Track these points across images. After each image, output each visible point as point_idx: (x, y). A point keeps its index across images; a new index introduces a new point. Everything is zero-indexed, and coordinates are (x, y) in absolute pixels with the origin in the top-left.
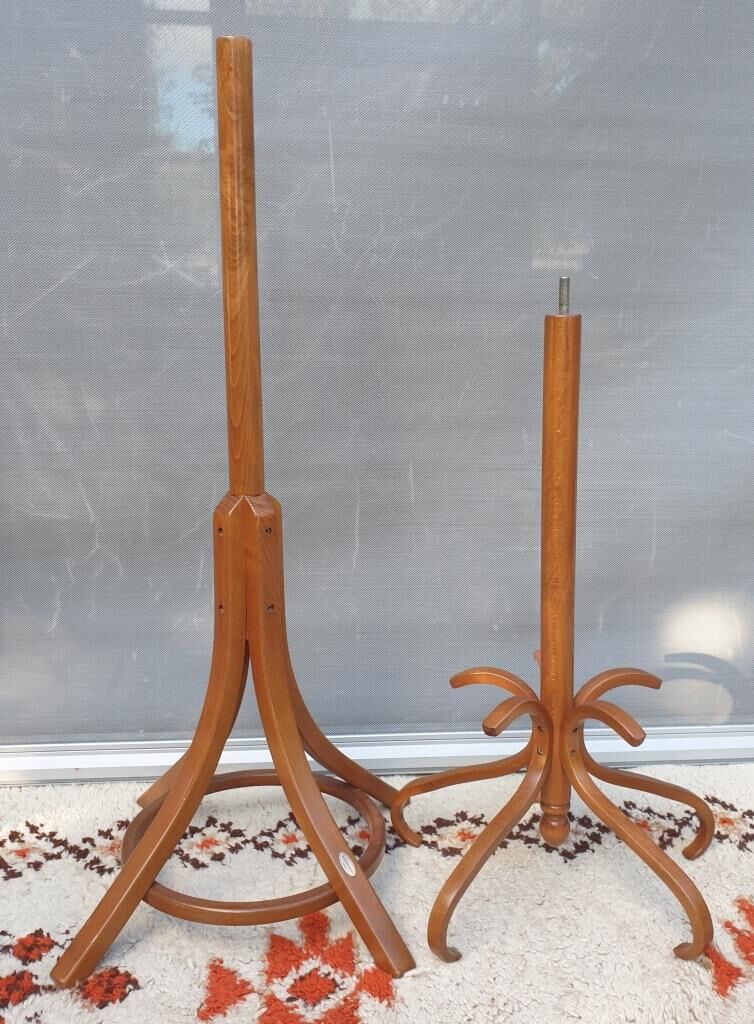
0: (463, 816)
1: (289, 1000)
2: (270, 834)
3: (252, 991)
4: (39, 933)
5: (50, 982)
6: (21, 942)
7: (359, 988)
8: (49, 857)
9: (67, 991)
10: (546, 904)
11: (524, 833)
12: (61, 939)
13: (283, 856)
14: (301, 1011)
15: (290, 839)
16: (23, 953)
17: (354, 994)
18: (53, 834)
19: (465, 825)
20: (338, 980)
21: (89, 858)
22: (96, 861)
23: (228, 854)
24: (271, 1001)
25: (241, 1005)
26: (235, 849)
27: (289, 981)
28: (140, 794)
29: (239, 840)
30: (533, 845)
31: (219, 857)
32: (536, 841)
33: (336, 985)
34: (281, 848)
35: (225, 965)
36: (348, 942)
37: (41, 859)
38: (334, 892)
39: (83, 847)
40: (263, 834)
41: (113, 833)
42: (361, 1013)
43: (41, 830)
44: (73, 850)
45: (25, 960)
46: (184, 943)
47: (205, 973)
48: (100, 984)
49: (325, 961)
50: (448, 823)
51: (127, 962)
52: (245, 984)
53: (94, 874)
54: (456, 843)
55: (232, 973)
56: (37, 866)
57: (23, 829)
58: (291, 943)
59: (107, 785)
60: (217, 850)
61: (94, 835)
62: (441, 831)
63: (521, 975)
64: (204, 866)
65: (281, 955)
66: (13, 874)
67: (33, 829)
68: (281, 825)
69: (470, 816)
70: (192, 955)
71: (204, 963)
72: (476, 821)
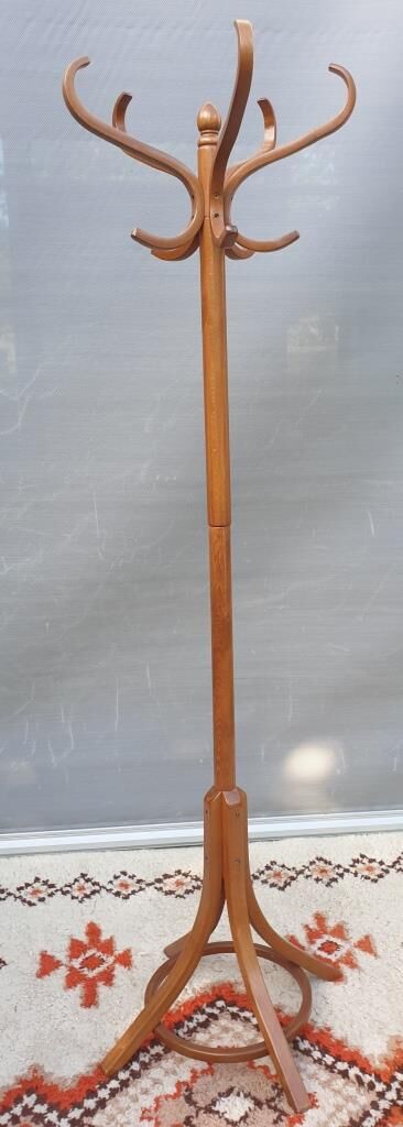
0: (179, 872)
1: (80, 968)
2: (70, 886)
3: (62, 965)
7: (115, 962)
13: (77, 898)
14: (86, 973)
15: (81, 889)
17: (111, 965)
19: (179, 877)
20: (104, 958)
23: (47, 897)
24: (72, 969)
25: (57, 971)
26: (51, 895)
27: (80, 960)
29: (53, 890)
31: (42, 900)
33: (104, 961)
34: (76, 894)
35: (48, 953)
36: (110, 941)
40: (66, 886)
42: (115, 973)
46: (27, 943)
47: (39, 957)
49: (98, 950)
50: (171, 877)
52: (58, 962)
54: (173, 888)
55: (52, 957)
58: (81, 942)
60: (41, 896)
62: (165, 881)
64: (34, 904)
65: (76, 948)
68: (76, 880)
69: (183, 872)
70: (31, 949)
71: (38, 953)
72: (186, 875)
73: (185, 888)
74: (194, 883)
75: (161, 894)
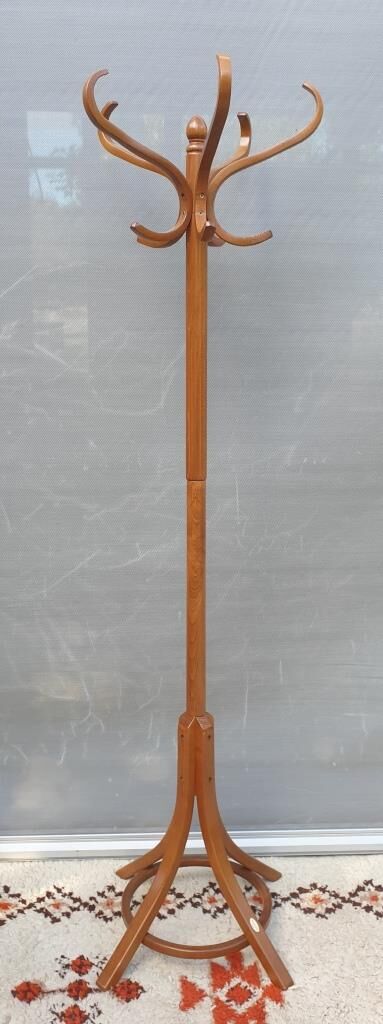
0: (314, 886)
1: (228, 1001)
2: (199, 897)
3: (206, 995)
4: (82, 957)
5: (96, 987)
6: (73, 962)
7: (264, 995)
8: (73, 909)
9: (108, 992)
10: (366, 947)
11: (352, 899)
12: (95, 962)
13: (209, 912)
14: (234, 1007)
15: (212, 901)
16: (78, 969)
17: (261, 999)
18: (71, 894)
19: (316, 892)
20: (252, 991)
21: (97, 910)
22: (101, 913)
23: (176, 909)
24: (217, 1001)
25: (202, 1003)
26: (180, 906)
27: (225, 990)
28: (117, 868)
29: (182, 900)
30: (358, 907)
31: (171, 912)
32: (359, 904)
33: (251, 993)
34: (208, 906)
35: (189, 980)
36: (254, 968)
37: (69, 910)
38: (247, 939)
39: (92, 903)
40: (195, 896)
41: (106, 894)
42: (267, 1009)
43: (63, 891)
44: (86, 905)
45: (81, 974)
46: (163, 966)
47: (179, 984)
48: (123, 988)
49: (243, 979)
50: (306, 891)
51: (135, 976)
52: (202, 991)
53: (102, 921)
54: (311, 905)
55: (194, 985)
56: (68, 915)
57: (54, 891)
58: (223, 968)
59: (96, 861)
60: (171, 907)
61: (96, 896)
62: (302, 896)
63: (353, 990)
64: (164, 917)
65: (219, 976)
66: (55, 920)
67: (59, 891)
68: (205, 890)
69: (319, 886)
70: (170, 973)
71: (177, 978)
72: (323, 890)
73: (325, 906)
74: (334, 900)
75: (301, 913)
